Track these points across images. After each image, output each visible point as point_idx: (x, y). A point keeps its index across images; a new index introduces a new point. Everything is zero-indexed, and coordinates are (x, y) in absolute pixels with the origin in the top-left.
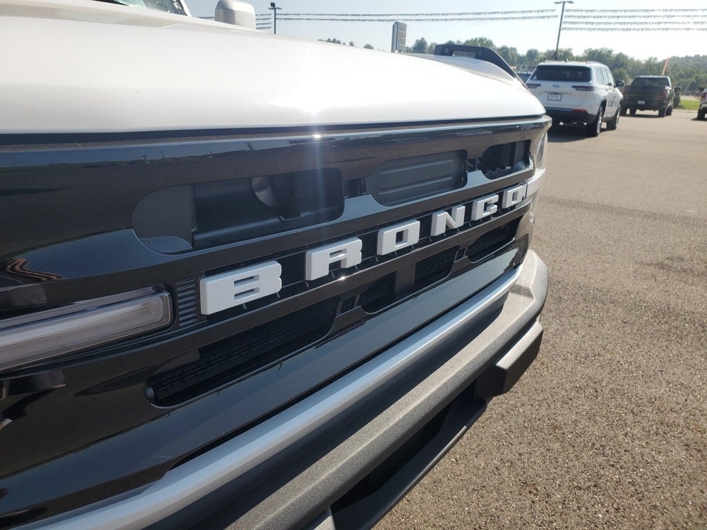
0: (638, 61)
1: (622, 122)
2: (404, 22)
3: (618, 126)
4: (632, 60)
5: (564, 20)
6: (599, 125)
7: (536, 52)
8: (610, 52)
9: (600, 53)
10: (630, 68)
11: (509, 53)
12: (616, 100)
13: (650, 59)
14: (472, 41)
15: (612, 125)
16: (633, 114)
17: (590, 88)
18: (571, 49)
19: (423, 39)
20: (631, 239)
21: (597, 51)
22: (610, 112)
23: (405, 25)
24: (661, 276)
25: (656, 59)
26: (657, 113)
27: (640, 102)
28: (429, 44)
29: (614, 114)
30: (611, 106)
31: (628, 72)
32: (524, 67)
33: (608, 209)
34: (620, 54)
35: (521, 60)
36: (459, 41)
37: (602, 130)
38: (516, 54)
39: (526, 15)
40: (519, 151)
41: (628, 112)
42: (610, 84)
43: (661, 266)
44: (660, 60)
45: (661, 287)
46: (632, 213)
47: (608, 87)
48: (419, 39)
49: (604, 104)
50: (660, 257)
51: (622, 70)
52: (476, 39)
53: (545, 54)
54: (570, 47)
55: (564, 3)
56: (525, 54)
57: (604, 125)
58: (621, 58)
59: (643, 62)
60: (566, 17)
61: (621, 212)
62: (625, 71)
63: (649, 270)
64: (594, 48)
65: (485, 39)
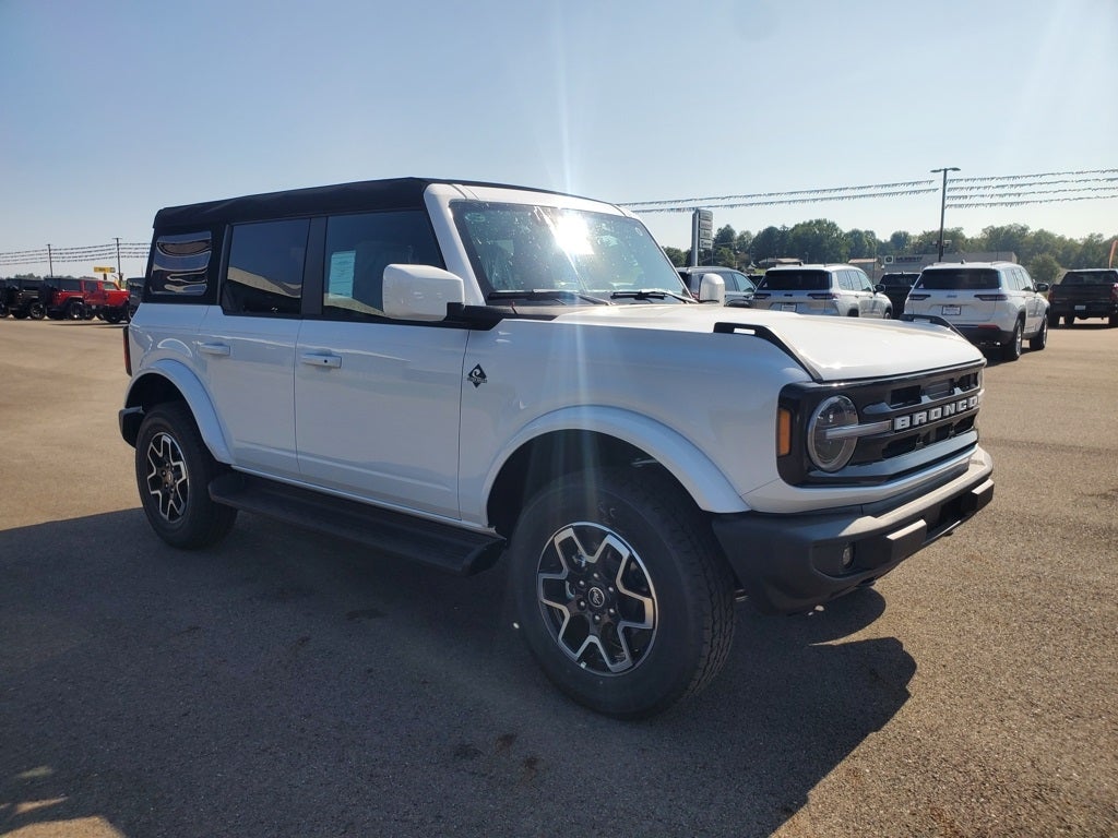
0: (1071, 240)
1: (1053, 337)
2: (709, 209)
3: (1048, 344)
4: (1061, 239)
5: (947, 194)
6: (1018, 345)
7: (906, 235)
8: (1024, 229)
9: (1008, 232)
10: (1060, 252)
11: (864, 239)
12: (1039, 308)
13: (1091, 236)
14: (804, 225)
15: (1037, 343)
16: (1070, 325)
17: (1001, 297)
18: (961, 228)
19: (728, 226)
20: (1070, 474)
21: (1002, 228)
22: (1032, 325)
23: (711, 213)
24: (1104, 504)
25: (1100, 236)
26: (1106, 321)
27: (1077, 307)
28: (738, 234)
29: (1038, 329)
30: (1034, 316)
31: (1057, 259)
32: (889, 260)
33: (1039, 446)
34: (1042, 231)
35: (883, 248)
36: (784, 227)
37: (1024, 351)
38: (874, 240)
39: (889, 190)
40: (972, 378)
41: (1062, 321)
42: (1027, 289)
43: (1105, 496)
44: (1107, 237)
45: (1103, 513)
46: (1071, 449)
47: (1025, 293)
48: (723, 227)
49: (1022, 316)
50: (1104, 489)
51: (1047, 256)
52: (811, 222)
53: (920, 238)
54: (958, 226)
55: (945, 170)
56: (889, 240)
57: (1026, 344)
58: (1043, 239)
59: (1080, 242)
60: (950, 189)
61: (1058, 448)
62: (1053, 258)
63: (1089, 500)
64: (997, 225)
65: (825, 220)
